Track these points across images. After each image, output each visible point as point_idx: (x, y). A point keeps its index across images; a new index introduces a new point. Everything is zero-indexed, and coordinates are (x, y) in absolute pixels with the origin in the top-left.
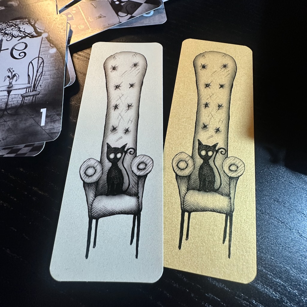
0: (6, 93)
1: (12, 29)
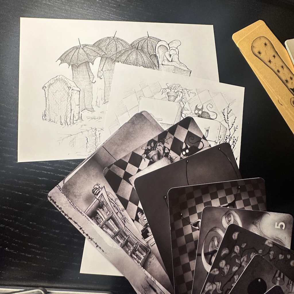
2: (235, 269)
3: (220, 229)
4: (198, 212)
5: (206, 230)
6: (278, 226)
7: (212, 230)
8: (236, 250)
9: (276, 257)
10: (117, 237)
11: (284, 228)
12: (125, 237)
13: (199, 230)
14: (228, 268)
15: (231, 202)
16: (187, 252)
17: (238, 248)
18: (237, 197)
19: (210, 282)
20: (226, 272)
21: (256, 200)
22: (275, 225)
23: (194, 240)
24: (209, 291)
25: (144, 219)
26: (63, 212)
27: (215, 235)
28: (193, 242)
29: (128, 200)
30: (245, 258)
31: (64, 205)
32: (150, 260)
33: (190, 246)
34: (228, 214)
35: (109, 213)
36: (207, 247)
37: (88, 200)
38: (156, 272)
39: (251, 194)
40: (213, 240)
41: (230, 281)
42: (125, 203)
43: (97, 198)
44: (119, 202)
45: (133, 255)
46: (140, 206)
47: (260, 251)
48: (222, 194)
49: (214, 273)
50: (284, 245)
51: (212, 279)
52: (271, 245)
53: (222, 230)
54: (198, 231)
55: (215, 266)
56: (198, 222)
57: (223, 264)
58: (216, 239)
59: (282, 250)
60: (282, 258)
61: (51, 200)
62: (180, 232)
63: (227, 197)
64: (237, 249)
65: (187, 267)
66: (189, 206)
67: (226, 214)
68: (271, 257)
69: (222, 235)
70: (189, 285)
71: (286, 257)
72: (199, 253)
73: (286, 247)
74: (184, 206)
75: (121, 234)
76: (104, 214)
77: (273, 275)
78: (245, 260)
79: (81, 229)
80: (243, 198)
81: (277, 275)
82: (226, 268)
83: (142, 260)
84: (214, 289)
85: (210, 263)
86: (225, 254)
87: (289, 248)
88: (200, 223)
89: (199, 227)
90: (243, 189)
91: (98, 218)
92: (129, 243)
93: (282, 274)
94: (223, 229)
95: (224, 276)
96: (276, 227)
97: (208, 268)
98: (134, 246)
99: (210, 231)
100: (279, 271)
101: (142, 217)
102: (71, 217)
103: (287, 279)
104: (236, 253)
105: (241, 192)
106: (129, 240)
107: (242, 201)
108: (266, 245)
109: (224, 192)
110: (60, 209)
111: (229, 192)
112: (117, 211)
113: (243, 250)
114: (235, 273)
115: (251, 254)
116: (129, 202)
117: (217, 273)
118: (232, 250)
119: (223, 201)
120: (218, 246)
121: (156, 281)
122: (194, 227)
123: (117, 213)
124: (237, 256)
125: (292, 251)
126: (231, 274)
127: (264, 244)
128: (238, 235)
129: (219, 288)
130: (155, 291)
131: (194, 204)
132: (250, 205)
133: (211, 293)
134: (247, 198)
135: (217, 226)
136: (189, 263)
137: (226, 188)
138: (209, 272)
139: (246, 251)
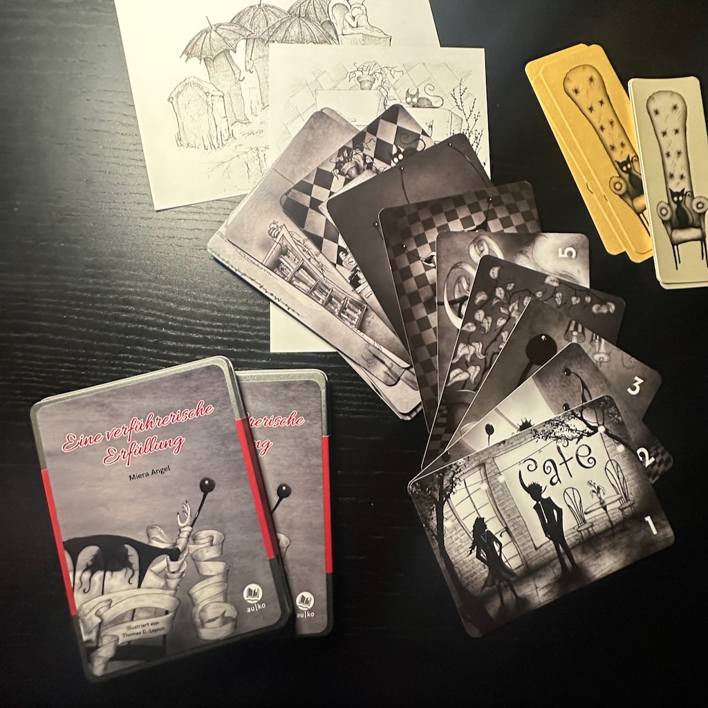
0: (602, 510)
1: (561, 429)
2: (501, 322)
3: (468, 265)
4: (430, 241)
5: (446, 267)
6: (563, 253)
7: (455, 267)
8: (498, 294)
9: (566, 302)
10: (315, 292)
11: (574, 256)
12: (327, 291)
13: (435, 267)
14: (490, 321)
15: (480, 223)
16: (421, 301)
17: (502, 292)
18: (490, 215)
19: (464, 343)
20: (487, 328)
21: (521, 216)
22: (558, 252)
23: (430, 283)
24: (464, 356)
25: (350, 260)
26: (232, 267)
27: (462, 274)
28: (428, 287)
29: (323, 236)
30: (515, 306)
31: (232, 258)
32: (368, 319)
33: (426, 293)
34: (478, 242)
35: (297, 260)
36: (451, 293)
37: (266, 246)
38: (380, 335)
39: (512, 209)
40: (458, 281)
41: (495, 340)
42: (318, 242)
43: (277, 241)
44: (309, 244)
45: (342, 315)
46: (342, 243)
47: (539, 294)
48: (463, 213)
49: (467, 330)
50: (578, 282)
51: (466, 338)
52: (556, 284)
53: (472, 266)
54: (434, 269)
55: (469, 318)
56: (432, 256)
57: (480, 315)
58: (463, 280)
59: (575, 290)
60: (578, 302)
61: (213, 252)
62: (407, 273)
63: (473, 216)
64: (500, 292)
65: (424, 324)
66: (415, 234)
67: (474, 241)
68: (559, 303)
69: (473, 273)
70: (432, 348)
71: (583, 300)
72: (441, 301)
73: (581, 285)
74: (406, 234)
75: (321, 288)
76: (290, 263)
77: (565, 328)
78: (516, 308)
79: (261, 287)
80: (500, 216)
81: (572, 328)
82: (486, 321)
83: (356, 320)
84: (472, 353)
85: (460, 316)
86: (482, 301)
87: (588, 286)
88: (435, 258)
89: (434, 264)
90: (497, 202)
91: (282, 269)
92: (333, 299)
93: (580, 327)
94: (472, 264)
95: (485, 334)
96: (560, 255)
97: (457, 323)
98: (342, 302)
99: (452, 268)
100: (574, 322)
101: (347, 259)
102: (244, 273)
103: (588, 333)
104: (499, 298)
105: (494, 206)
106: (332, 295)
107: (498, 220)
108: (548, 284)
109: (468, 209)
110: (226, 262)
111: (474, 208)
112: (309, 257)
113: (511, 293)
114: (502, 329)
115: (523, 299)
116: (324, 239)
117: (473, 329)
118: (492, 295)
119: (467, 222)
120: (468, 290)
121: (382, 348)
122: (426, 264)
123: (309, 260)
124: (501, 304)
125: (592, 290)
126: (496, 330)
127: (543, 283)
128: (499, 272)
129: (480, 351)
130: (383, 362)
131: (421, 230)
132: (512, 225)
133: (468, 359)
134: (505, 215)
135: (463, 259)
136: (427, 317)
137: (468, 202)
138: (460, 328)
139: (516, 295)
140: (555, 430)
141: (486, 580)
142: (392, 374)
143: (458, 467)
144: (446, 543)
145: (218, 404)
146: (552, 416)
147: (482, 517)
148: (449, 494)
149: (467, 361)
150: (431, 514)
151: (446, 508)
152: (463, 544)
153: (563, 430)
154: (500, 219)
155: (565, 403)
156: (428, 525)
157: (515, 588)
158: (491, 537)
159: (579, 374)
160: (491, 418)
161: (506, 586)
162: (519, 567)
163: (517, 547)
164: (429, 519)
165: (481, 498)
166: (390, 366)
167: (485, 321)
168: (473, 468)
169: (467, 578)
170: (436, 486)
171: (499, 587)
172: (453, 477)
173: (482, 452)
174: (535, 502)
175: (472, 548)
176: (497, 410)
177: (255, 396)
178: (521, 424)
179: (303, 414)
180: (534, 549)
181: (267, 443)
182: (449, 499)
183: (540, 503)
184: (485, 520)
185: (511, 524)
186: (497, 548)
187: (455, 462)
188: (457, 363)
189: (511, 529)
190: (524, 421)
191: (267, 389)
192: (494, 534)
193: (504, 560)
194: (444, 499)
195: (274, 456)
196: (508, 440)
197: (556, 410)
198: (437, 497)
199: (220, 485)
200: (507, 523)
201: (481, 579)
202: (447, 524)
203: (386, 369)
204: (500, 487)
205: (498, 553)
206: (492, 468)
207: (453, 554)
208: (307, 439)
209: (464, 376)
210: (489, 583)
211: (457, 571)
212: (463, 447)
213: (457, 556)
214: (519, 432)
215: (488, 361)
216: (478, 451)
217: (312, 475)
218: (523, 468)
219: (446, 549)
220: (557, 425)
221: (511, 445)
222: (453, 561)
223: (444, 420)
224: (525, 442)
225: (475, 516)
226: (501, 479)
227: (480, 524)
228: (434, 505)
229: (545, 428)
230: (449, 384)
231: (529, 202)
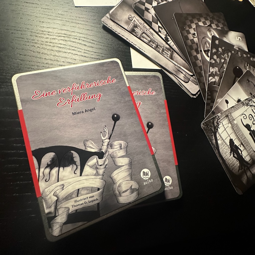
3: (208, 38)
4: (193, 28)
5: (201, 37)
6: (237, 39)
7: (203, 38)
8: (220, 50)
9: (242, 55)
10: (151, 43)
11: (241, 40)
12: (155, 43)
14: (219, 59)
15: (209, 24)
16: (193, 49)
17: (221, 49)
18: (212, 22)
19: (211, 67)
20: (218, 62)
21: (222, 24)
22: (236, 38)
24: (212, 72)
25: (164, 32)
26: (114, 30)
27: (206, 41)
28: (195, 44)
29: (152, 21)
30: (226, 55)
31: (113, 26)
32: (174, 55)
35: (141, 30)
36: (204, 48)
37: (127, 23)
38: (180, 62)
39: (218, 21)
41: (222, 67)
42: (149, 24)
43: (132, 22)
44: (145, 25)
45: (163, 52)
46: (159, 24)
47: (233, 52)
48: (203, 20)
49: (212, 62)
51: (212, 65)
52: (237, 49)
54: (196, 38)
55: (211, 58)
57: (215, 57)
58: (207, 43)
59: (244, 52)
60: (246, 56)
61: (104, 23)
62: (187, 38)
63: (206, 21)
65: (196, 58)
66: (187, 24)
67: (208, 30)
68: (240, 56)
69: (210, 42)
70: (200, 67)
72: (201, 50)
73: (245, 50)
74: (184, 24)
75: (153, 41)
76: (139, 31)
77: (244, 65)
78: (227, 56)
79: (127, 39)
81: (246, 65)
83: (169, 55)
84: (215, 71)
85: (208, 56)
86: (215, 52)
87: (247, 51)
88: (196, 34)
89: (196, 36)
90: (213, 18)
91: (136, 33)
92: (158, 46)
93: (248, 65)
95: (218, 64)
97: (208, 59)
98: (162, 48)
99: (203, 39)
100: (246, 63)
101: (162, 31)
102: (119, 33)
103: (252, 67)
104: (220, 52)
106: (158, 44)
108: (235, 49)
110: (111, 28)
111: (206, 19)
114: (223, 63)
115: (228, 53)
116: (152, 22)
117: (214, 62)
119: (204, 23)
120: (209, 47)
121: (181, 66)
122: (193, 35)
123: (147, 30)
124: (221, 54)
125: (249, 52)
126: (221, 63)
127: (233, 48)
128: (219, 42)
129: (218, 71)
130: (182, 73)
131: (189, 23)
132: (219, 27)
133: (214, 73)
134: (217, 23)
135: (206, 36)
136: (196, 55)
137: (204, 16)
138: (209, 61)
139: (226, 51)
140: (250, 103)
141: (239, 167)
142: (186, 77)
143: (219, 117)
144: (221, 151)
145: (118, 78)
146: (247, 97)
147: (232, 138)
148: (218, 129)
149: (214, 74)
150: (212, 138)
151: (218, 135)
152: (227, 151)
153: (252, 103)
154: (215, 24)
155: (250, 92)
156: (212, 143)
157: (251, 170)
158: (237, 148)
159: (252, 82)
160: (226, 97)
161: (247, 169)
162: (250, 160)
163: (247, 151)
164: (212, 140)
165: (230, 130)
166: (185, 74)
167: (217, 60)
168: (224, 117)
169: (232, 167)
170: (212, 125)
171: (244, 169)
172: (217, 121)
173: (226, 111)
174: (249, 132)
175: (231, 152)
176: (228, 94)
177: (131, 81)
178: (237, 100)
179: (154, 90)
180: (253, 152)
181: (139, 102)
182: (218, 131)
183: (251, 132)
184: (233, 140)
185: (243, 141)
186: (240, 152)
187: (217, 115)
188: (210, 74)
189: (243, 144)
190: (238, 99)
191: (137, 78)
192: (238, 146)
193: (244, 158)
194: (216, 131)
195: (143, 108)
196: (234, 106)
197: (248, 95)
198: (213, 130)
199: (123, 117)
200: (241, 141)
201: (237, 166)
202: (219, 142)
203: (184, 76)
204: (236, 125)
205: (241, 154)
206: (231, 117)
207: (224, 156)
208: (158, 101)
209: (214, 80)
210: (240, 169)
211: (227, 163)
212: (219, 108)
213: (226, 156)
214: (237, 103)
215: (221, 74)
216: (224, 110)
217: (162, 117)
218: (242, 117)
219: (221, 153)
220: (250, 101)
221: (236, 108)
222: (225, 159)
223: (210, 97)
224: (240, 107)
225: (229, 139)
226: (235, 122)
227: (231, 141)
228: (213, 134)
229: (246, 102)
230: (209, 83)
231: (223, 20)
